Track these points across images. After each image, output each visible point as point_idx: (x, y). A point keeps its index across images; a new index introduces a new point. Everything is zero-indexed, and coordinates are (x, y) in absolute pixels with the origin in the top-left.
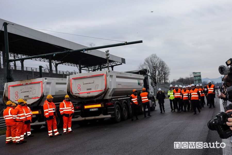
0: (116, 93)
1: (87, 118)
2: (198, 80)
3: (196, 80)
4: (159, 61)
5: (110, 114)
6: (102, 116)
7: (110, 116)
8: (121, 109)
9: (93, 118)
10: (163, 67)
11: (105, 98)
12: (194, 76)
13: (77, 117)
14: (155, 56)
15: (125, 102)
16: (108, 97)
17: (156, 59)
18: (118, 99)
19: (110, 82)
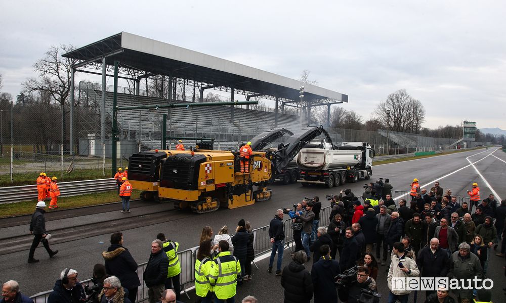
0: (332, 166)
1: (308, 181)
2: (469, 133)
3: (468, 133)
4: (408, 100)
5: (324, 181)
6: (319, 182)
7: (324, 183)
8: (334, 179)
9: (312, 182)
10: (416, 108)
11: (323, 170)
12: (465, 127)
13: (301, 180)
14: (403, 93)
15: (339, 173)
16: (325, 169)
17: (405, 97)
18: (333, 170)
19: (328, 159)
